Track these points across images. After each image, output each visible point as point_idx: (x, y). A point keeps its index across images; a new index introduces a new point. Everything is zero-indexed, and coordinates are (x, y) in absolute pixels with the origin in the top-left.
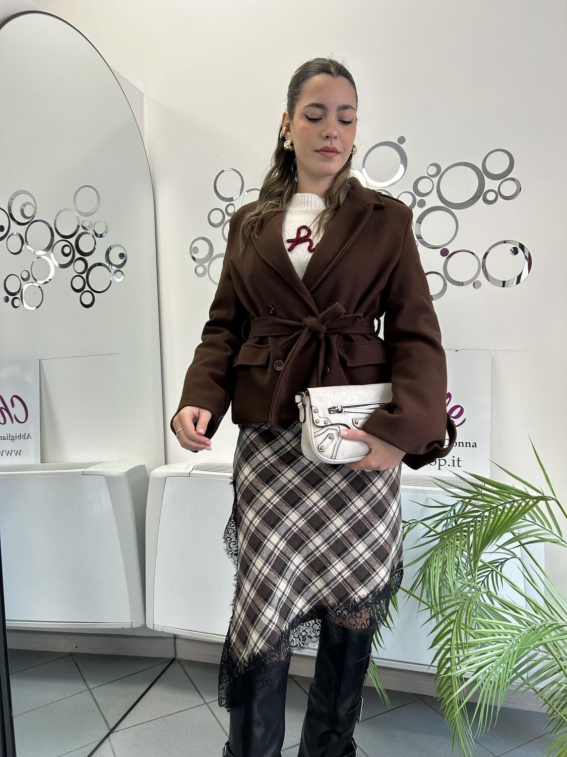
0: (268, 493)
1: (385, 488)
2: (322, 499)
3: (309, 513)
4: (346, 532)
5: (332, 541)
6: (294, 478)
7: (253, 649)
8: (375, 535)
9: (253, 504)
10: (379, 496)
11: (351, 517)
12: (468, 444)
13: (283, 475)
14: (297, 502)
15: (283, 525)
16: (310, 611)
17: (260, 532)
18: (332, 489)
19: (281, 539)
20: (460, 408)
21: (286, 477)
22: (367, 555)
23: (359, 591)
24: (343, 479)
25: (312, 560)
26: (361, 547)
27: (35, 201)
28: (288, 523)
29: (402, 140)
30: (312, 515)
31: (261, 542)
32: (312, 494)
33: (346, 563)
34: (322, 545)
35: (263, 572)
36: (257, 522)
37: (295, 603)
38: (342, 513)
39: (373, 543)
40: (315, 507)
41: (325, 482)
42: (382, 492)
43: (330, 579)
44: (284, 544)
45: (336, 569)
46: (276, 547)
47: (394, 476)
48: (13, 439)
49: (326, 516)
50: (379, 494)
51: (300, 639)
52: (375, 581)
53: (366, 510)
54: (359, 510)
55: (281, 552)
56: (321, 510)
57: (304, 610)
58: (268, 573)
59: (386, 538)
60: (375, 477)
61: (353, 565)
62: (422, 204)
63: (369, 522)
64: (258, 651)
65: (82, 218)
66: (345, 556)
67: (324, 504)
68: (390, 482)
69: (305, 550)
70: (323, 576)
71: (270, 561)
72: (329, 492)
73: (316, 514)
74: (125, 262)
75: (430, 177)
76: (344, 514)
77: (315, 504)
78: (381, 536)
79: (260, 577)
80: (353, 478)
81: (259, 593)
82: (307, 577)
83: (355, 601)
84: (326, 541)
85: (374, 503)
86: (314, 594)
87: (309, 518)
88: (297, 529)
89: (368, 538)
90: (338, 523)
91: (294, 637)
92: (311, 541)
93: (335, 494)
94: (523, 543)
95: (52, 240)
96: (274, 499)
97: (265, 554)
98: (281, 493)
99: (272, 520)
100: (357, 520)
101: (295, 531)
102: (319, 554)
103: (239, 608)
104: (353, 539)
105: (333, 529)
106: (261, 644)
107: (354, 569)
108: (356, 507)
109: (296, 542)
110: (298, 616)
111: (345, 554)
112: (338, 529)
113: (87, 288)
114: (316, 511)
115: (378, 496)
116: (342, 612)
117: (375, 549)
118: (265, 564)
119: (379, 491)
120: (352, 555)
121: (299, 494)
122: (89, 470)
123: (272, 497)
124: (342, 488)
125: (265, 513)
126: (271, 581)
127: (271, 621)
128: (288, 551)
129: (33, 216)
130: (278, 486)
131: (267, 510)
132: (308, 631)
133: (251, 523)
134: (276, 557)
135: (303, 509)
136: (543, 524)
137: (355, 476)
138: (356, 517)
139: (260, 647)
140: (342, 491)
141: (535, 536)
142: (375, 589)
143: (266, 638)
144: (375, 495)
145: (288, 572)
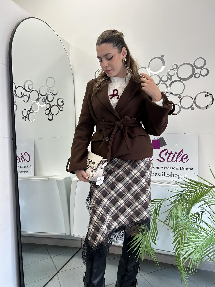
1: (146, 182)
2: (123, 186)
3: (118, 191)
4: (132, 198)
5: (127, 202)
6: (112, 179)
7: (99, 241)
8: (142, 199)
9: (98, 188)
11: (133, 193)
12: (190, 169)
13: (108, 178)
14: (114, 187)
15: (109, 196)
16: (119, 228)
17: (100, 198)
18: (126, 183)
20: (186, 155)
21: (109, 179)
22: (139, 207)
25: (120, 209)
26: (137, 204)
27: (33, 83)
28: (111, 195)
29: (163, 56)
30: (119, 192)
31: (101, 202)
32: (119, 185)
33: (132, 209)
34: (123, 203)
35: (102, 212)
36: (99, 194)
37: (113, 224)
38: (130, 191)
39: (142, 202)
40: (120, 189)
41: (124, 180)
42: (144, 183)
43: (126, 215)
44: (109, 202)
45: (128, 211)
46: (106, 203)
47: (149, 178)
48: (25, 167)
49: (124, 193)
50: (144, 184)
51: (115, 238)
52: (142, 216)
53: (139, 190)
54: (136, 190)
55: (108, 205)
56: (122, 190)
57: (116, 227)
59: (146, 201)
60: (142, 178)
62: (171, 79)
63: (140, 195)
64: (101, 241)
65: (48, 89)
66: (131, 207)
67: (124, 188)
68: (148, 180)
69: (117, 205)
70: (123, 214)
71: (104, 208)
73: (121, 192)
74: (63, 104)
75: (174, 69)
77: (120, 188)
78: (145, 200)
79: (100, 214)
81: (100, 220)
82: (118, 215)
83: (135, 222)
84: (124, 201)
85: (142, 188)
86: (120, 222)
88: (114, 197)
89: (139, 201)
90: (129, 195)
91: (113, 237)
92: (119, 202)
93: (127, 184)
94: (209, 205)
95: (38, 97)
97: (102, 206)
98: (108, 184)
99: (105, 194)
100: (135, 194)
101: (113, 198)
102: (122, 206)
103: (91, 227)
104: (134, 201)
105: (127, 197)
106: (102, 239)
107: (135, 211)
109: (113, 202)
110: (114, 229)
112: (129, 197)
113: (50, 114)
115: (143, 185)
116: (130, 226)
117: (142, 204)
118: (102, 210)
119: (143, 183)
120: (134, 206)
121: (114, 184)
122: (51, 178)
123: (105, 186)
124: (130, 182)
126: (104, 215)
128: (110, 205)
129: (32, 89)
131: (103, 190)
132: (118, 235)
133: (97, 195)
134: (106, 207)
135: (116, 190)
137: (135, 178)
138: (135, 193)
139: (102, 240)
140: (130, 183)
141: (213, 202)
142: (142, 219)
144: (142, 185)
145: (110, 212)
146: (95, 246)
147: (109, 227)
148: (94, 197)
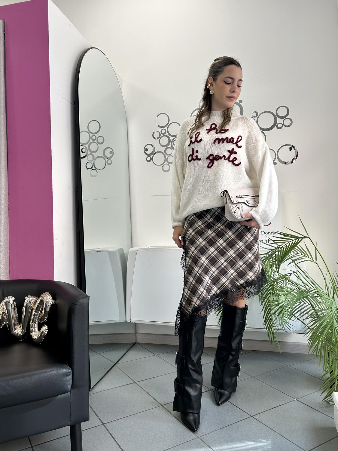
0: (201, 240)
1: (251, 238)
2: (224, 242)
3: (219, 249)
4: (235, 257)
5: (229, 260)
6: (212, 233)
7: (194, 306)
8: (247, 258)
9: (194, 245)
10: (249, 241)
11: (237, 250)
14: (213, 244)
15: (207, 253)
16: (220, 293)
17: (197, 256)
19: (206, 259)
21: (208, 233)
22: (244, 266)
23: (240, 281)
24: (233, 234)
25: (221, 269)
26: (241, 263)
28: (210, 253)
29: (241, 101)
30: (220, 249)
31: (198, 260)
32: (219, 240)
33: (235, 270)
34: (224, 262)
35: (199, 272)
36: (196, 252)
37: (213, 288)
39: (246, 261)
42: (250, 239)
43: (229, 277)
44: (208, 261)
45: (230, 273)
49: (226, 249)
52: (247, 277)
53: (243, 247)
55: (206, 264)
56: (224, 247)
57: (217, 292)
58: (201, 273)
60: (247, 233)
61: (238, 270)
63: (245, 252)
64: (197, 306)
65: (91, 135)
67: (225, 244)
68: (254, 235)
69: (217, 265)
71: (202, 267)
72: (227, 239)
73: (222, 249)
74: (113, 155)
76: (234, 249)
77: (221, 245)
78: (250, 258)
79: (197, 274)
80: (237, 233)
81: (197, 281)
82: (218, 277)
83: (238, 285)
84: (226, 260)
85: (247, 244)
86: (221, 285)
87: (219, 250)
88: (213, 255)
89: (244, 259)
90: (231, 253)
92: (220, 261)
93: (230, 240)
96: (203, 243)
97: (200, 265)
98: (206, 240)
99: (203, 251)
100: (239, 251)
102: (223, 266)
103: (186, 290)
104: (238, 260)
105: (229, 255)
106: (198, 303)
107: (238, 272)
108: (239, 246)
109: (213, 261)
110: (214, 294)
111: (234, 266)
112: (231, 255)
113: (94, 168)
114: (222, 248)
116: (233, 290)
117: (247, 264)
118: (199, 269)
120: (237, 266)
121: (214, 240)
125: (199, 248)
126: (202, 276)
127: (202, 292)
128: (210, 265)
130: (205, 237)
133: (193, 252)
134: (204, 266)
135: (216, 247)
136: (305, 254)
140: (233, 239)
142: (247, 281)
143: (201, 299)
144: (247, 241)
145: (209, 273)
146: (190, 312)
147: (209, 291)
148: (189, 255)
